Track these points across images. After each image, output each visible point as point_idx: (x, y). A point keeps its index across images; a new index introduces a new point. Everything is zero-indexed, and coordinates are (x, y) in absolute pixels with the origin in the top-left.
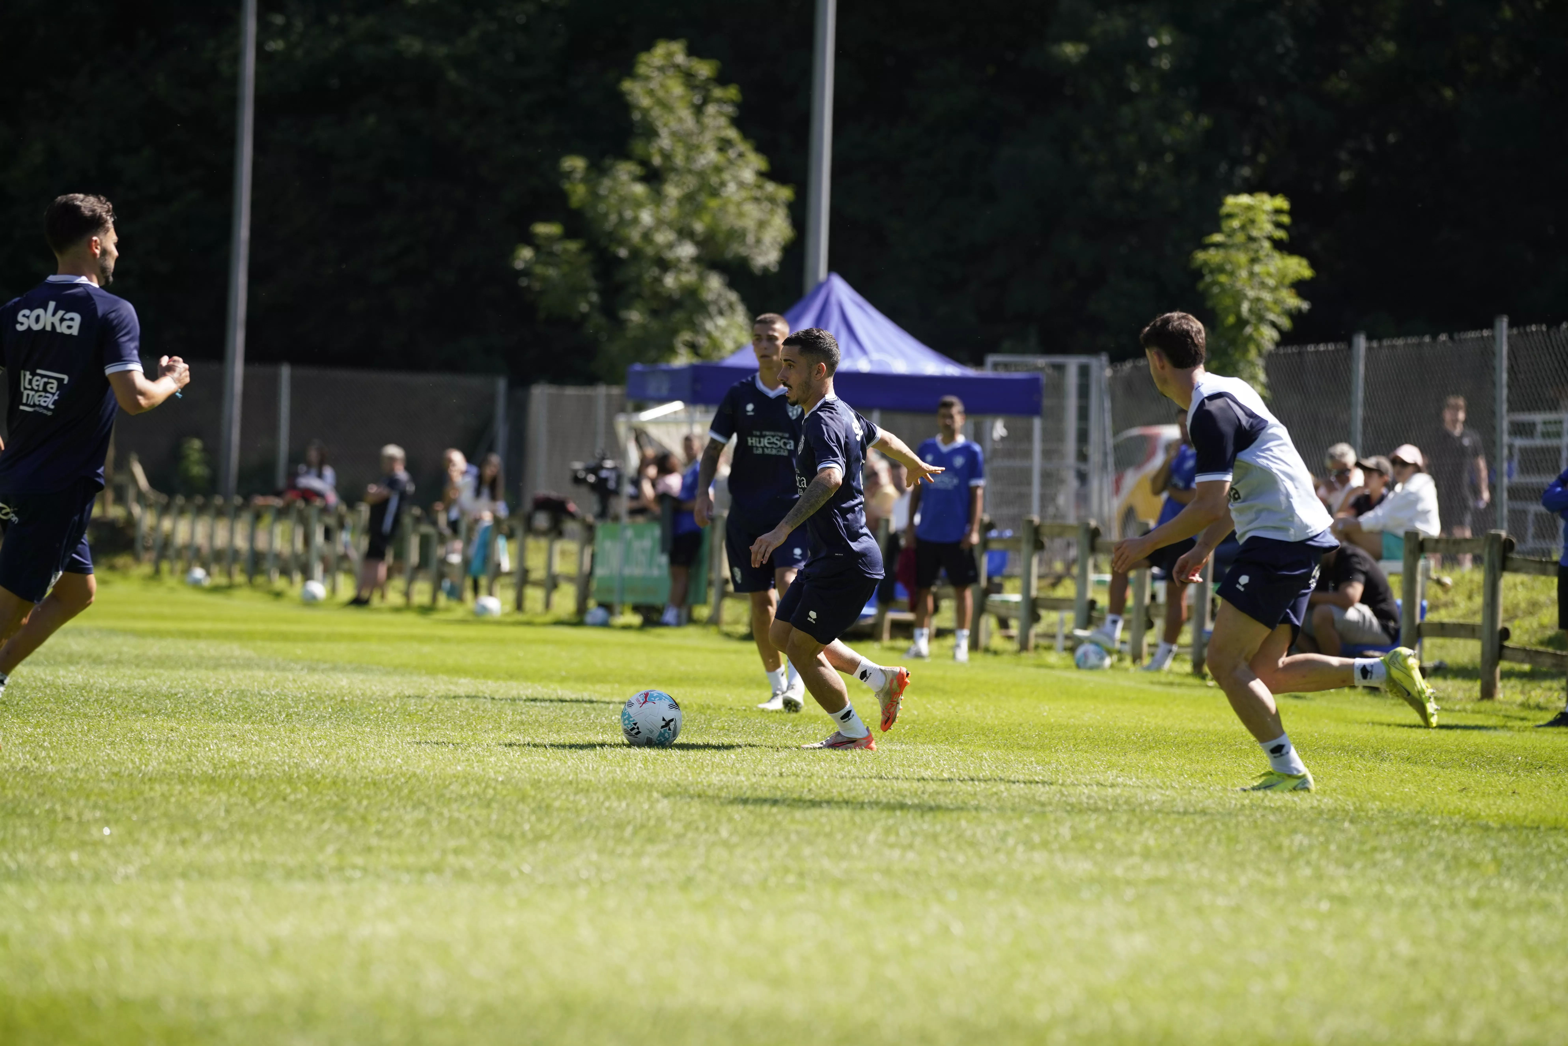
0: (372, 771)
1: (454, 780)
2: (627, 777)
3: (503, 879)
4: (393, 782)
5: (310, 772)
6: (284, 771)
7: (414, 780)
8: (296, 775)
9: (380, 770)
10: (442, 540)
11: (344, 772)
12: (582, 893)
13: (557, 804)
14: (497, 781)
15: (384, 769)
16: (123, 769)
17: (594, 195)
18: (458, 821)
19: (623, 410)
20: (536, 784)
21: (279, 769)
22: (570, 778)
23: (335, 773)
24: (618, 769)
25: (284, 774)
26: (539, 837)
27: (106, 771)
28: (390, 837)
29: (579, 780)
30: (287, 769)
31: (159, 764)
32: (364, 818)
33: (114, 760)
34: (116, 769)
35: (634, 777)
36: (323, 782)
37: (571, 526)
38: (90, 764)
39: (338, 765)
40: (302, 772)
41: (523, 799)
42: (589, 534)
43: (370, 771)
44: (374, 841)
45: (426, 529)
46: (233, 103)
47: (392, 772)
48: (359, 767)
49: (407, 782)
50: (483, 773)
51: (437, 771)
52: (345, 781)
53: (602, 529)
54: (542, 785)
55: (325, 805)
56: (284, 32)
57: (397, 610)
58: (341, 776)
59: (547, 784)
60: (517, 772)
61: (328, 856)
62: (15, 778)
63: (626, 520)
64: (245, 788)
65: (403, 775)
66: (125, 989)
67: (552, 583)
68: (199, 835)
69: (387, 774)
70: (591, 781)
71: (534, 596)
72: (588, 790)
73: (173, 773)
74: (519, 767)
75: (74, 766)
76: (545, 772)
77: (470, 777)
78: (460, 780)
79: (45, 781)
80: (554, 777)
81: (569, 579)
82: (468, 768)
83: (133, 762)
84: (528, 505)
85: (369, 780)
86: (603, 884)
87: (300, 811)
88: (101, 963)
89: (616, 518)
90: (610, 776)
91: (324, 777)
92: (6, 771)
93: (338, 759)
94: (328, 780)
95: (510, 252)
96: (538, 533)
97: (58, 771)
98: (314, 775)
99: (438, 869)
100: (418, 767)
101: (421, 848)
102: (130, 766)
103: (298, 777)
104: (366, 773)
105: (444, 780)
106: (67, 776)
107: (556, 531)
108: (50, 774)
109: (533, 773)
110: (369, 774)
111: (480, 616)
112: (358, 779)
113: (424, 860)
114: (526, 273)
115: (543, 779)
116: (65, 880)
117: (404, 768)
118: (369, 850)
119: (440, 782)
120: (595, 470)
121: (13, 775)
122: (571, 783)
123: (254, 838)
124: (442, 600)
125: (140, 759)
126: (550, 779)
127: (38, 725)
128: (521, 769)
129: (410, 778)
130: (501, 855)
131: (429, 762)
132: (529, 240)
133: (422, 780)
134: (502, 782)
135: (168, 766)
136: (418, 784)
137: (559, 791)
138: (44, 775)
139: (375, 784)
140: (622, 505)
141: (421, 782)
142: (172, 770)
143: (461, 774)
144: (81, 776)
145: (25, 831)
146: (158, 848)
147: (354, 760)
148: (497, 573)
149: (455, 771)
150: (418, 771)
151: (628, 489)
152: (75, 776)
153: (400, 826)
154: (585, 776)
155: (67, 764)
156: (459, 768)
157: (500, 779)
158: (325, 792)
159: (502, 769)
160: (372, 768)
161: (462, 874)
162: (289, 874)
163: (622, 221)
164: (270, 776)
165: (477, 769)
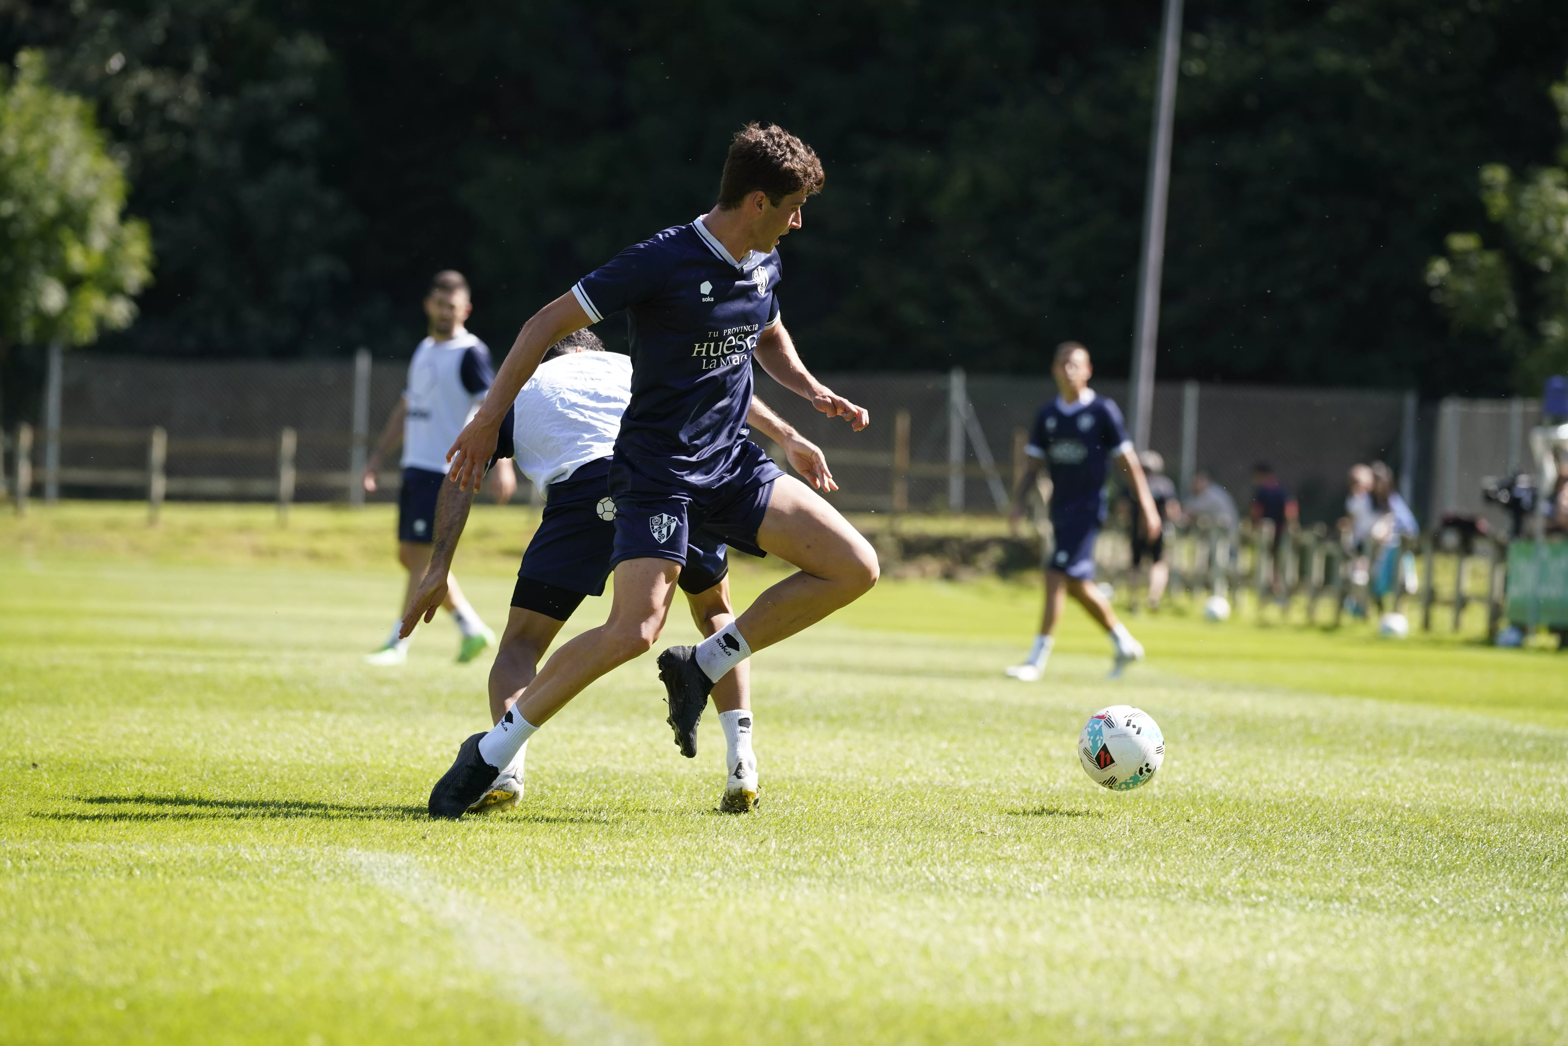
0: (1275, 795)
1: (1359, 805)
2: (1543, 807)
3: (1412, 910)
4: (1296, 807)
5: (1213, 794)
6: (1188, 791)
7: (1317, 804)
8: (1199, 796)
9: (1283, 793)
10: (1346, 558)
11: (1247, 794)
12: (1497, 928)
13: (1467, 834)
14: (1404, 808)
15: (1287, 792)
16: (1033, 785)
17: (1516, 205)
18: (1363, 848)
19: (1539, 423)
20: (1445, 812)
21: (1182, 789)
22: (1482, 807)
23: (1237, 795)
24: (1533, 799)
25: (1188, 795)
26: (1449, 869)
27: (1017, 787)
28: (1295, 863)
29: (1491, 809)
30: (1190, 790)
31: (1066, 781)
32: (1267, 842)
33: (1023, 776)
34: (1026, 786)
35: (1550, 808)
36: (1226, 804)
37: (1481, 545)
38: (1001, 780)
39: (1241, 787)
40: (1206, 793)
41: (1431, 828)
42: (1501, 553)
43: (1272, 793)
44: (1278, 866)
45: (1330, 546)
46: (1148, 127)
47: (1295, 796)
48: (1262, 789)
49: (1310, 806)
50: (1388, 800)
51: (1341, 797)
52: (1248, 804)
53: (1515, 549)
54: (1452, 813)
55: (1228, 827)
56: (1203, 54)
57: (1300, 629)
58: (1244, 799)
59: (1457, 813)
60: (1424, 799)
61: (1231, 880)
62: (932, 791)
63: (1540, 538)
64: (1149, 808)
65: (1308, 799)
66: (1039, 1007)
67: (1461, 603)
68: (1106, 854)
69: (1290, 797)
70: (1503, 811)
71: (1442, 616)
72: (1501, 820)
73: (1080, 791)
74: (1426, 794)
75: (986, 781)
76: (1454, 800)
77: (1375, 803)
78: (1365, 806)
79: (960, 796)
80: (1465, 806)
81: (1479, 599)
82: (1373, 794)
83: (1042, 779)
84: (1435, 523)
85: (1272, 803)
86: (1519, 919)
87: (1204, 832)
88: (1016, 978)
89: (1530, 538)
90: (1524, 806)
91: (1227, 799)
92: (925, 785)
93: (1240, 781)
94: (1231, 802)
95: (1422, 265)
96: (1446, 552)
97: (972, 786)
98: (1217, 797)
99: (1344, 898)
100: (1322, 791)
101: (1327, 876)
102: (1039, 782)
103: (1201, 798)
104: (1269, 796)
105: (1349, 806)
106: (980, 792)
107: (1466, 549)
108: (965, 789)
109: (1442, 801)
110: (1273, 797)
111: (1386, 636)
112: (1261, 801)
113: (1329, 888)
114: (1442, 287)
115: (1453, 807)
116: (979, 895)
117: (1307, 792)
118: (1274, 874)
119: (1344, 807)
120: (1510, 486)
121: (931, 789)
122: (1482, 812)
123: (1159, 859)
124: (1347, 619)
125: (1048, 776)
126: (1460, 808)
127: (952, 740)
128: (1429, 796)
129: (1313, 802)
130: (1409, 886)
131: (1333, 787)
132: (1444, 252)
133: (1325, 804)
134: (1409, 809)
135: (1075, 784)
136: (1322, 808)
137: (1470, 820)
138: (959, 790)
139: (1278, 808)
140: (1537, 523)
141: (1325, 807)
142: (1079, 788)
143: (1366, 800)
144: (994, 791)
145: (943, 845)
146: (1067, 866)
147: (1256, 783)
148: (1402, 591)
149: (1359, 797)
150: (1322, 796)
151: (1544, 507)
152: (988, 791)
153: (1304, 851)
154: (1498, 806)
155: (980, 779)
156: (1364, 793)
157: (1407, 806)
158: (1228, 814)
159: (1409, 796)
160: (1275, 791)
161: (1369, 903)
162: (1194, 897)
163: (1545, 230)
164: (1174, 796)
165: (1383, 795)
